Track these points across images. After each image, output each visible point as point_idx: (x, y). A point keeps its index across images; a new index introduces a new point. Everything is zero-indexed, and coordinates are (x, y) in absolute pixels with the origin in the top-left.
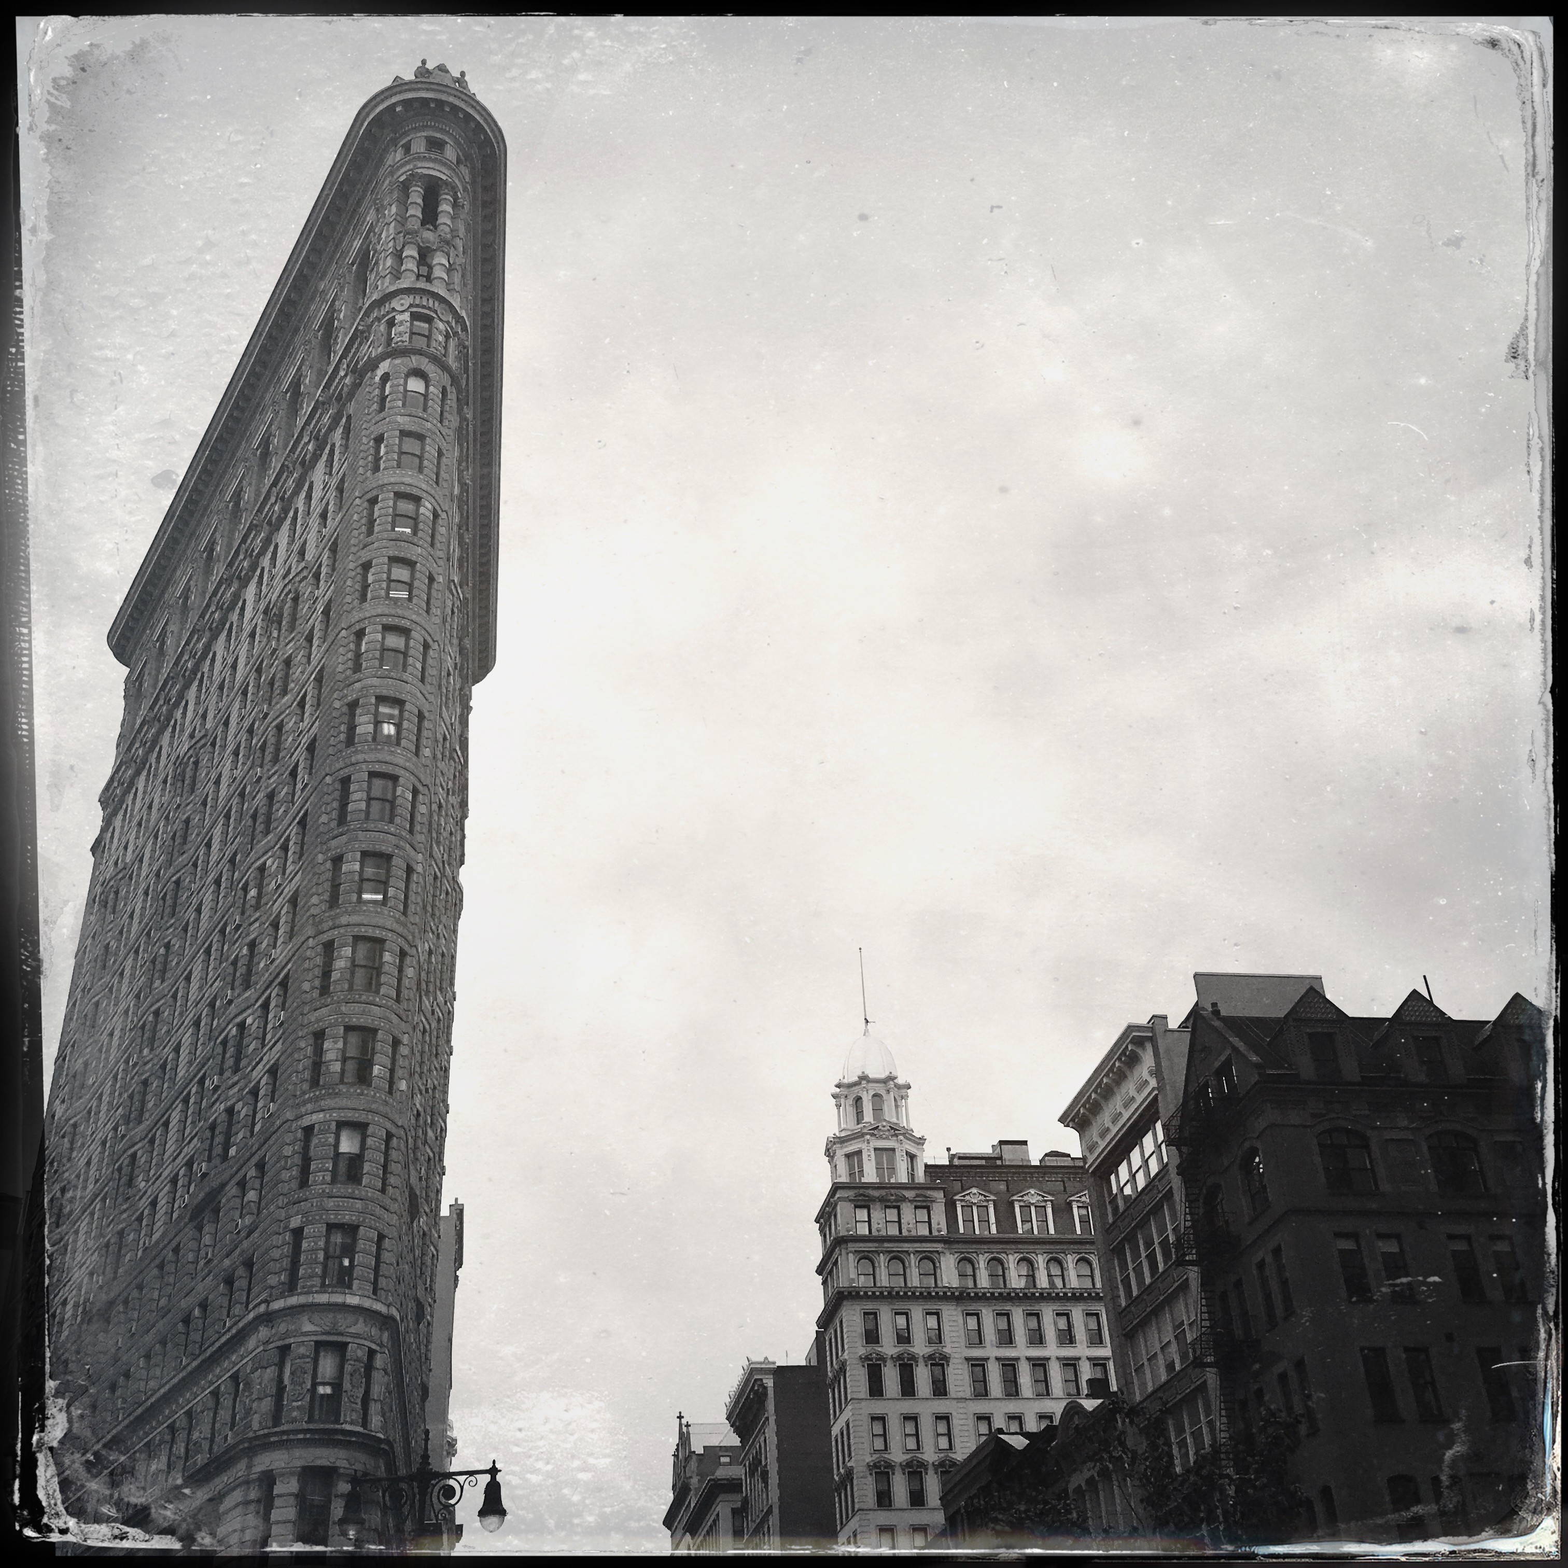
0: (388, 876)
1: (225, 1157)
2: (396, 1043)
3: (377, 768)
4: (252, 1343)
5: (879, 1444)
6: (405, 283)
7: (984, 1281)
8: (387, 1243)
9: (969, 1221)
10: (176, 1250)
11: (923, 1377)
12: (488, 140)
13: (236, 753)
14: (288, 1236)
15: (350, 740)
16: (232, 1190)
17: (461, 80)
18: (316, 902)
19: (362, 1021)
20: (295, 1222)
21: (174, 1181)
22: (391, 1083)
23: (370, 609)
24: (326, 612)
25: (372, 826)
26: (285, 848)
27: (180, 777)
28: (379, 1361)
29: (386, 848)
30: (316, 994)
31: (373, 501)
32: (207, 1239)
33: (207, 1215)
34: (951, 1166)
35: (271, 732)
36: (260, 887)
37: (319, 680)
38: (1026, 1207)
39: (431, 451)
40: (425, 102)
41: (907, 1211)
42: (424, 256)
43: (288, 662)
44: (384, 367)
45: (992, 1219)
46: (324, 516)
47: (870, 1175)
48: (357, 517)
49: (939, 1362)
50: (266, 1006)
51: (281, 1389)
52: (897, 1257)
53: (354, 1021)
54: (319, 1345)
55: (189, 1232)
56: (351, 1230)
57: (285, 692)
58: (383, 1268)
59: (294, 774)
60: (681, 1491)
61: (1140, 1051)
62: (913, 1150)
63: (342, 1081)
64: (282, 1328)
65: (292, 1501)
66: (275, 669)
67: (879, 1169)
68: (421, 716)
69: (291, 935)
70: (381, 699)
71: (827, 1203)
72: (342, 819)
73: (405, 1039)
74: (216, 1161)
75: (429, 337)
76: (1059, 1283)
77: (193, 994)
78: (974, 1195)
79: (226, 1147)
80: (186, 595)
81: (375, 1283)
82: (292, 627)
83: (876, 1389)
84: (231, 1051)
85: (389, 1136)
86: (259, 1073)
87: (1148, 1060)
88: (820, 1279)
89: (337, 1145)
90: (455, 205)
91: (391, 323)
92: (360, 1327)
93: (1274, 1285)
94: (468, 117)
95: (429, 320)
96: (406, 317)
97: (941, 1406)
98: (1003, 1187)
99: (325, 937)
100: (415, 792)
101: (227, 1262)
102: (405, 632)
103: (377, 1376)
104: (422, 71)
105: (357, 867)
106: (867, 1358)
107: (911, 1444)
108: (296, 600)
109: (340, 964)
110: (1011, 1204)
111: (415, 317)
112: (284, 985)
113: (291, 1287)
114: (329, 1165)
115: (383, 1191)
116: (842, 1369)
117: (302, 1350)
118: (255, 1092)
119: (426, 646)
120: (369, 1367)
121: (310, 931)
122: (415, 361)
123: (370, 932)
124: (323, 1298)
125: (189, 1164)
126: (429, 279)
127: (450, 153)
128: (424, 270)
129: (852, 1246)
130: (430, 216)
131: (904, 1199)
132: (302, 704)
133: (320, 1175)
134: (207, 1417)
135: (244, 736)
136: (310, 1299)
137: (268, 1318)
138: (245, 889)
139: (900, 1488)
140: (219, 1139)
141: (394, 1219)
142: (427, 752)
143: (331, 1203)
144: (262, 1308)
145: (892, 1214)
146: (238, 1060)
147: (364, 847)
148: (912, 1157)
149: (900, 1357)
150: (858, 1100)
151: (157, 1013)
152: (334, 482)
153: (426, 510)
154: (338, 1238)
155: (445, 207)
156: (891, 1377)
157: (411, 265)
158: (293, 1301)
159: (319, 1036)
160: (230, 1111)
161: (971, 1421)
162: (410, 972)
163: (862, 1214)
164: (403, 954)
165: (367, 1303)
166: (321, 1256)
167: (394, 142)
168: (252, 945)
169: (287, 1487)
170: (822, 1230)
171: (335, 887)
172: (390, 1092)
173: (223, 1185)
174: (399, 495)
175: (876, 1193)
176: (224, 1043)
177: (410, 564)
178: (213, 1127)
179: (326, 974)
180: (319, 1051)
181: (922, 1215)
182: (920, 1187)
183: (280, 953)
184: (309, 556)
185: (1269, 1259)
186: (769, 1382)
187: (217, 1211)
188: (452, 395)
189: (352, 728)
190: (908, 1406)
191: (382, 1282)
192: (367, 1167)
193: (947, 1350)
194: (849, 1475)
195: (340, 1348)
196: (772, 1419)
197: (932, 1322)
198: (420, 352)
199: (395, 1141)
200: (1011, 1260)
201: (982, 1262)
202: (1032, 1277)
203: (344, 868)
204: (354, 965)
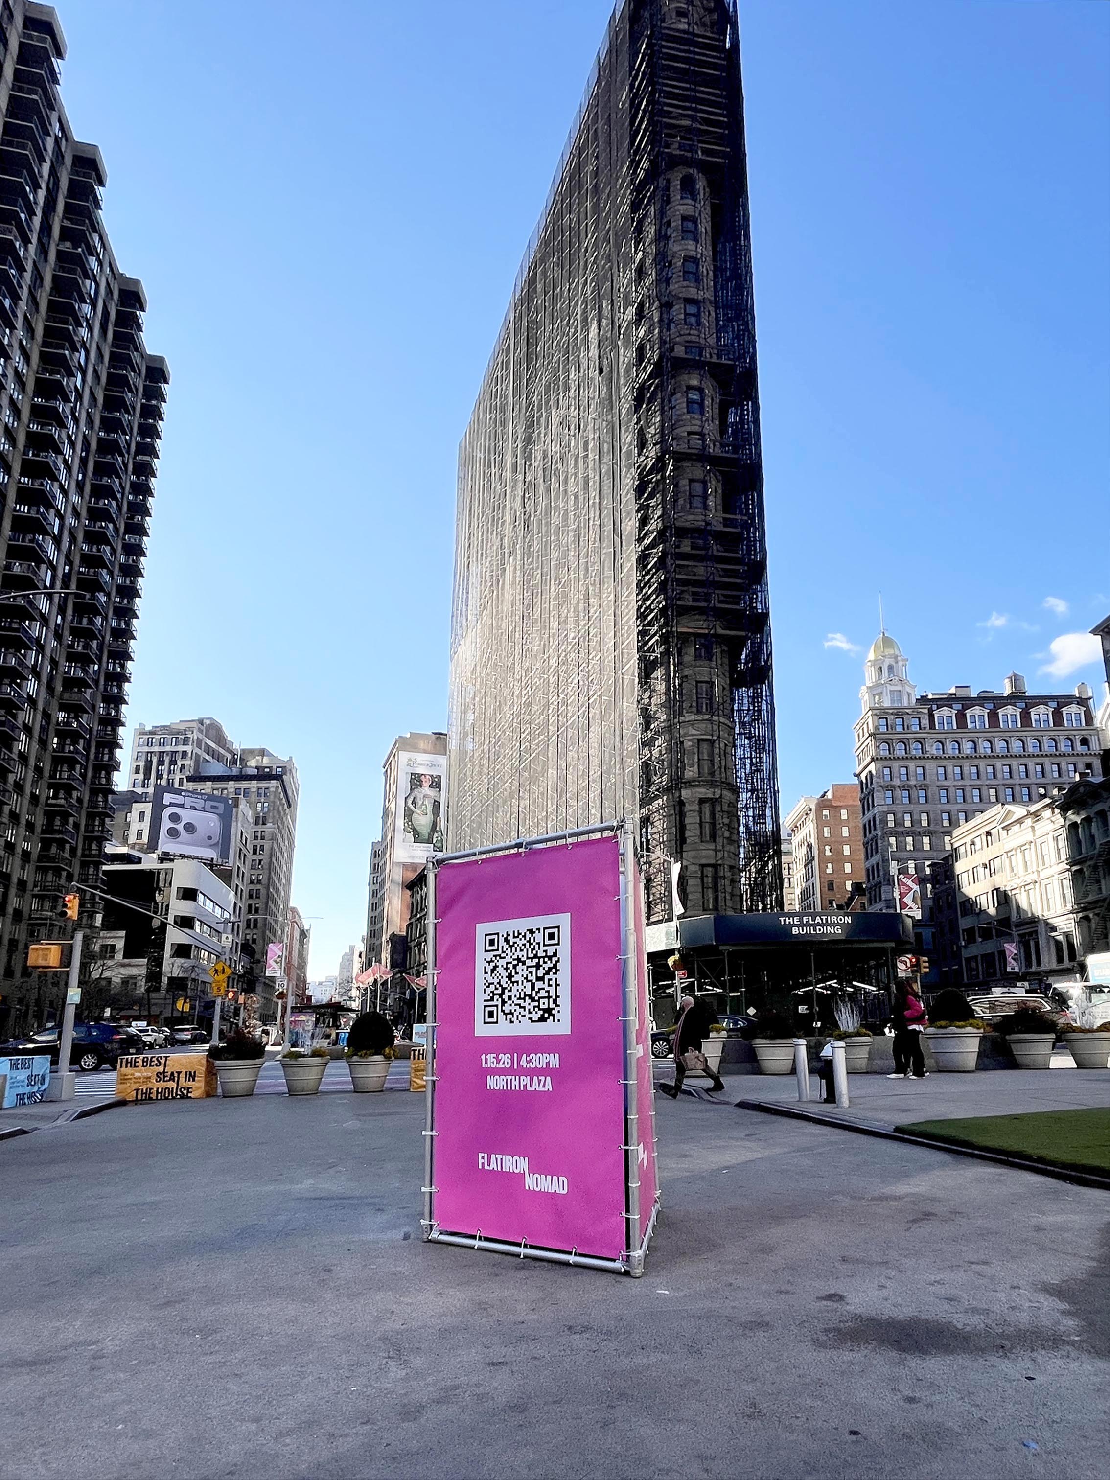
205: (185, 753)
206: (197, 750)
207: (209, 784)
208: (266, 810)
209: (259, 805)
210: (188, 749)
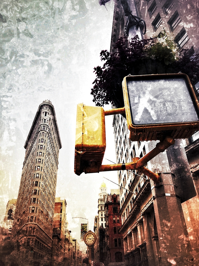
0: (37, 183)
6: (42, 123)
12: (52, 106)
20: (28, 216)
22: (37, 203)
23: (38, 157)
25: (36, 179)
31: (39, 146)
39: (44, 140)
40: (45, 104)
42: (45, 120)
44: (40, 132)
47: (102, 198)
51: (27, 231)
53: (34, 198)
56: (33, 217)
63: (33, 203)
64: (27, 226)
65: (27, 241)
70: (38, 166)
71: (98, 201)
75: (45, 129)
81: (35, 221)
83: (102, 220)
88: (98, 208)
92: (33, 225)
100: (41, 175)
102: (41, 159)
106: (101, 217)
111: (43, 127)
114: (31, 211)
120: (34, 229)
127: (48, 109)
129: (100, 206)
136: (29, 223)
143: (31, 214)
144: (25, 224)
150: (102, 189)
155: (47, 114)
159: (31, 199)
163: (101, 202)
164: (39, 190)
166: (30, 219)
167: (43, 108)
177: (41, 152)
188: (47, 134)
189: (35, 169)
192: (35, 211)
195: (31, 227)
198: (43, 131)
199: (37, 208)
203: (34, 183)
204: (34, 192)
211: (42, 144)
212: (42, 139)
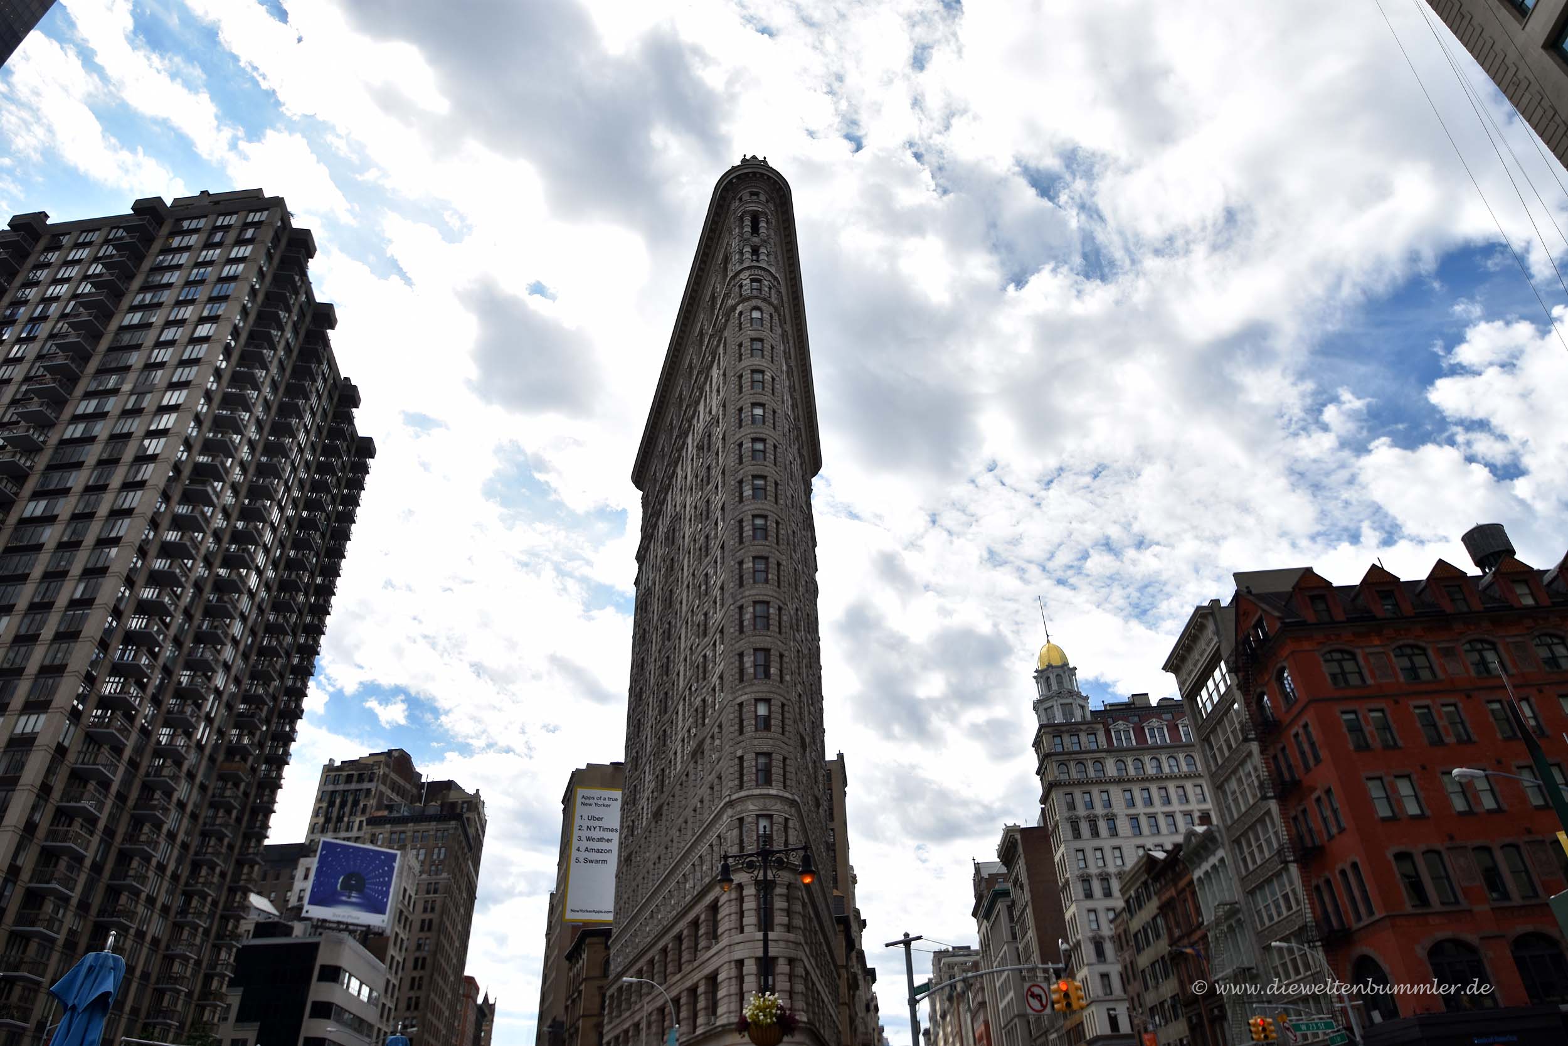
0: (767, 567)
1: (704, 724)
2: (781, 656)
3: (756, 512)
4: (725, 817)
5: (1082, 864)
6: (745, 265)
7: (1132, 772)
8: (788, 762)
9: (1119, 739)
10: (687, 775)
11: (1102, 826)
12: (781, 188)
13: (690, 520)
14: (737, 761)
15: (741, 500)
16: (708, 741)
17: (765, 161)
18: (731, 586)
19: (762, 646)
20: (739, 753)
21: (683, 741)
22: (781, 677)
23: (744, 432)
24: (724, 438)
25: (756, 542)
26: (716, 562)
27: (667, 538)
28: (791, 824)
29: (764, 554)
30: (737, 633)
31: (741, 377)
32: (700, 768)
33: (699, 755)
34: (1105, 710)
35: (704, 504)
36: (706, 584)
37: (723, 473)
38: (1151, 730)
39: (767, 347)
40: (747, 174)
41: (1083, 737)
42: (755, 251)
43: (709, 468)
44: (739, 308)
45: (1133, 737)
46: (718, 391)
47: (1059, 719)
48: (733, 386)
49: (1111, 819)
50: (714, 644)
51: (741, 841)
52: (1080, 762)
53: (758, 646)
54: (758, 816)
55: (692, 765)
56: (768, 755)
57: (708, 483)
58: (788, 775)
59: (716, 524)
60: (979, 897)
61: (1205, 621)
62: (1082, 703)
63: (755, 678)
64: (739, 809)
65: (753, 898)
66: (703, 473)
67: (1064, 715)
68: (776, 484)
69: (722, 605)
70: (755, 477)
71: (1037, 736)
72: (741, 542)
73: (786, 653)
74: (700, 727)
75: (760, 290)
76: (1176, 770)
77: (683, 646)
78: (1121, 725)
79: (704, 719)
80: (663, 449)
81: (784, 783)
82: (709, 450)
83: (1077, 834)
84: (701, 670)
85: (783, 705)
86: (715, 680)
87: (1211, 627)
88: (1038, 777)
89: (756, 711)
90: (767, 223)
91: (741, 286)
92: (779, 806)
93: (1306, 747)
94: (769, 177)
95: (759, 281)
96: (748, 281)
97: (1115, 842)
98: (1136, 719)
99: (739, 604)
100: (777, 523)
101: (710, 778)
102: (763, 440)
103: (791, 832)
104: (744, 160)
105: (751, 565)
106: (1070, 818)
107: (1101, 863)
108: (709, 436)
109: (748, 616)
110: (1143, 728)
111: (752, 281)
112: (722, 632)
113: (741, 787)
114: (753, 722)
115: (783, 734)
116: (1056, 825)
117: (750, 819)
118: (714, 689)
119: (775, 447)
120: (786, 828)
121: (731, 601)
122: (754, 302)
123: (761, 598)
124: (757, 792)
125: (689, 731)
126: (757, 261)
127: (763, 198)
128: (755, 258)
129: (1054, 758)
130: (755, 229)
131: (1081, 730)
132: (717, 487)
133: (749, 728)
134: (708, 858)
135: (693, 511)
136: (750, 792)
137: (731, 804)
138: (700, 587)
139: (1097, 887)
140: (700, 715)
141: (791, 749)
142: (782, 502)
143: (756, 742)
144: (727, 799)
145: (1075, 739)
146: (705, 672)
147: (754, 554)
148: (1082, 707)
149: (1088, 816)
150: (1048, 678)
151: (668, 658)
152: (721, 372)
153: (768, 376)
154: (762, 760)
155: (763, 224)
156: (1085, 828)
157: (748, 255)
158: (743, 794)
159: (741, 655)
160: (704, 700)
161: (1134, 850)
162: (785, 618)
163: (1058, 740)
164: (780, 609)
165: (781, 793)
166: (754, 770)
167: (734, 198)
168: (706, 614)
169: (750, 891)
170: (1036, 751)
171: (741, 577)
172: (781, 682)
173: (704, 739)
174: (753, 371)
175: (1064, 728)
176: (698, 667)
177: (762, 405)
178: (696, 710)
179: (741, 622)
180: (741, 662)
181: (1092, 738)
182: (1089, 723)
183: (719, 616)
184: (713, 413)
185: (1301, 731)
186: (1018, 837)
187: (703, 753)
188: (776, 318)
189: (741, 494)
190: (1097, 843)
191: (788, 782)
192: (773, 722)
193: (1115, 811)
194: (1067, 882)
195: (770, 817)
196: (1022, 856)
197: (1105, 796)
198: (756, 298)
199: (786, 708)
200: (1146, 759)
201: (1129, 761)
202: (1159, 767)
203: (745, 566)
204: (755, 617)
205: (369, 791)
206: (382, 788)
207: (388, 826)
208: (442, 857)
209: (436, 851)
210: (372, 786)
211: (757, 362)
212: (753, 340)
